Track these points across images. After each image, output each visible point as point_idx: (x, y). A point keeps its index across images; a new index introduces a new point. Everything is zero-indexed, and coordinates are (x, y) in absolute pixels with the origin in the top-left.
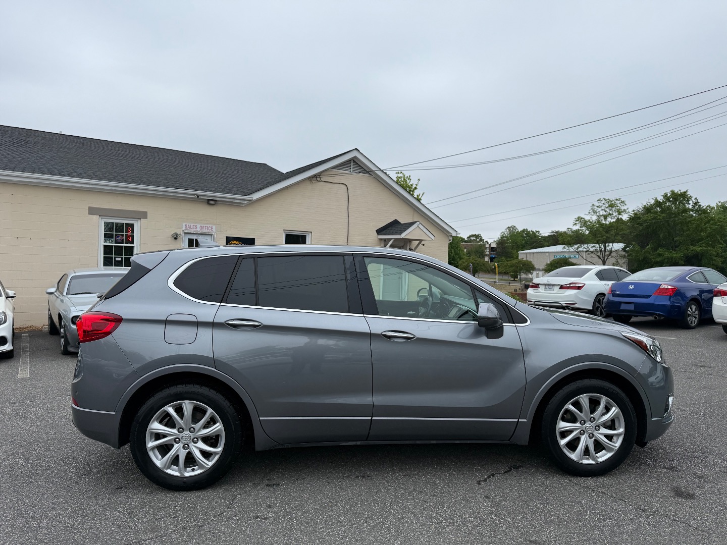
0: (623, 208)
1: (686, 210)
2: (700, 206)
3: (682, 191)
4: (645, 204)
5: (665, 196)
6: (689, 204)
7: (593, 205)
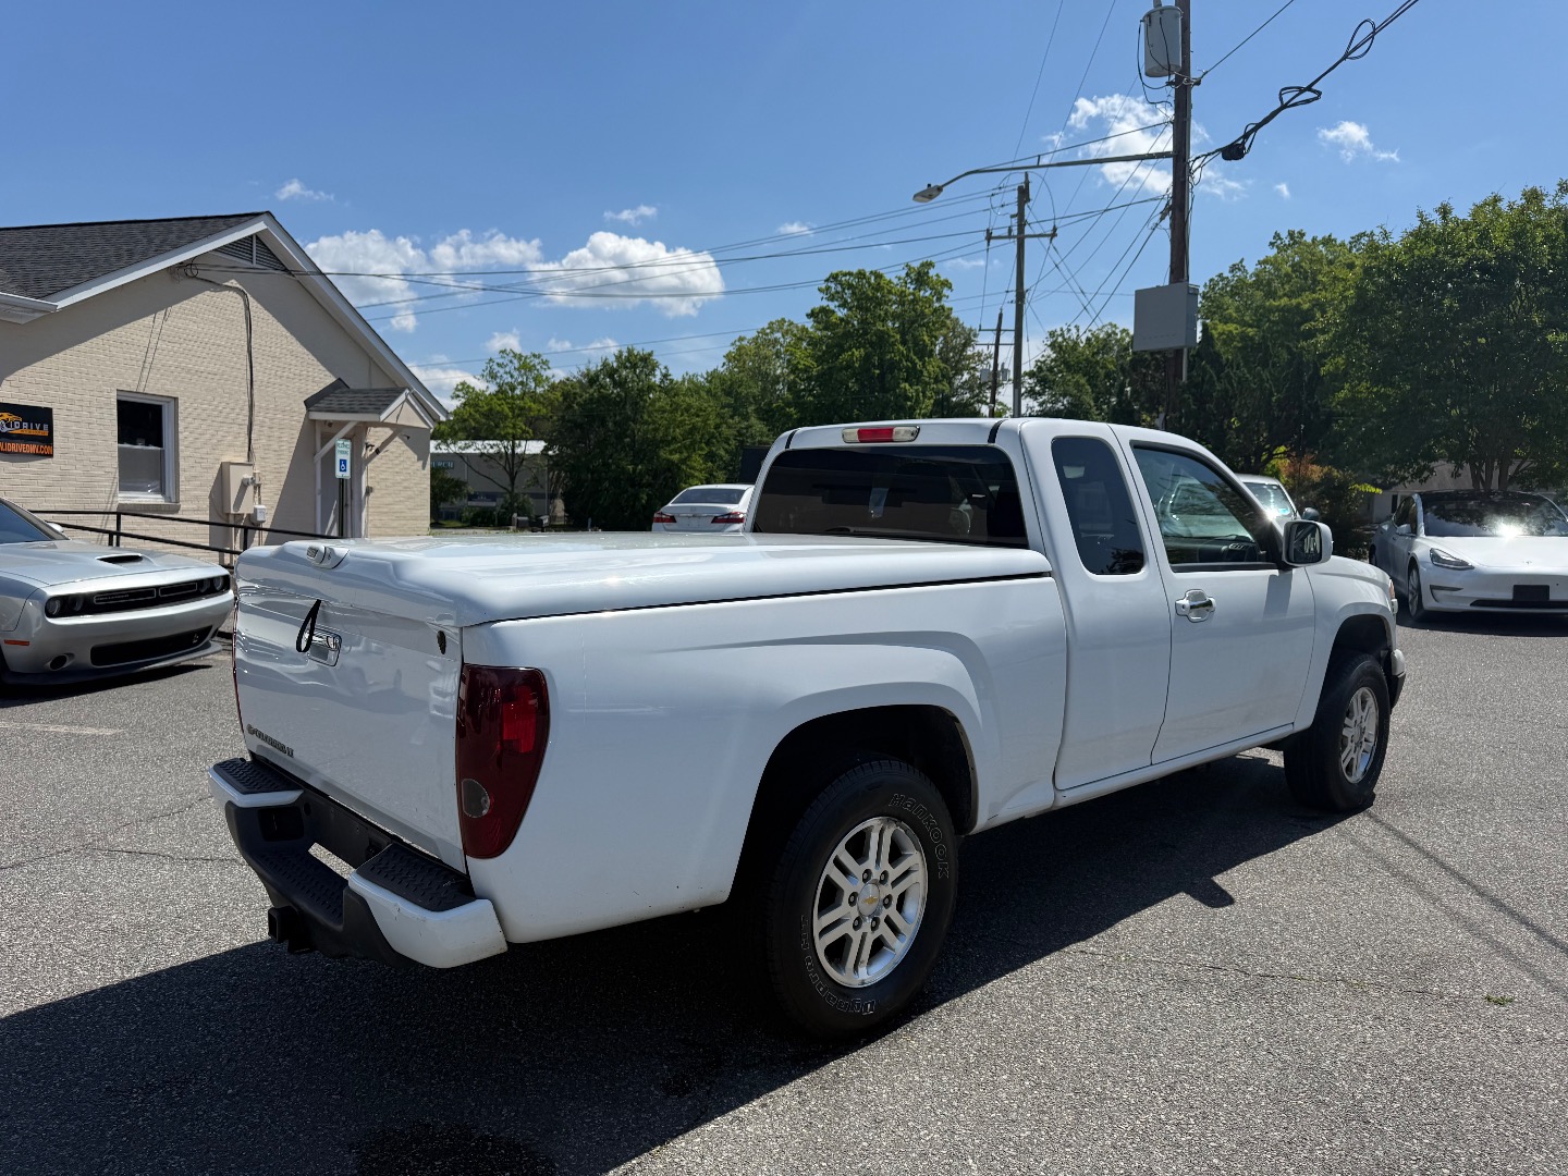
0: (546, 373)
1: (651, 388)
2: (672, 381)
3: (647, 351)
4: (583, 369)
5: (619, 357)
6: (655, 376)
7: (491, 360)
